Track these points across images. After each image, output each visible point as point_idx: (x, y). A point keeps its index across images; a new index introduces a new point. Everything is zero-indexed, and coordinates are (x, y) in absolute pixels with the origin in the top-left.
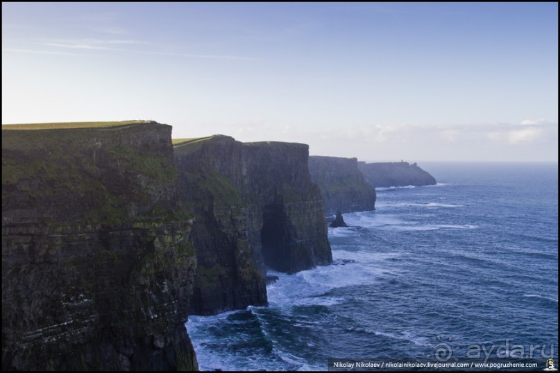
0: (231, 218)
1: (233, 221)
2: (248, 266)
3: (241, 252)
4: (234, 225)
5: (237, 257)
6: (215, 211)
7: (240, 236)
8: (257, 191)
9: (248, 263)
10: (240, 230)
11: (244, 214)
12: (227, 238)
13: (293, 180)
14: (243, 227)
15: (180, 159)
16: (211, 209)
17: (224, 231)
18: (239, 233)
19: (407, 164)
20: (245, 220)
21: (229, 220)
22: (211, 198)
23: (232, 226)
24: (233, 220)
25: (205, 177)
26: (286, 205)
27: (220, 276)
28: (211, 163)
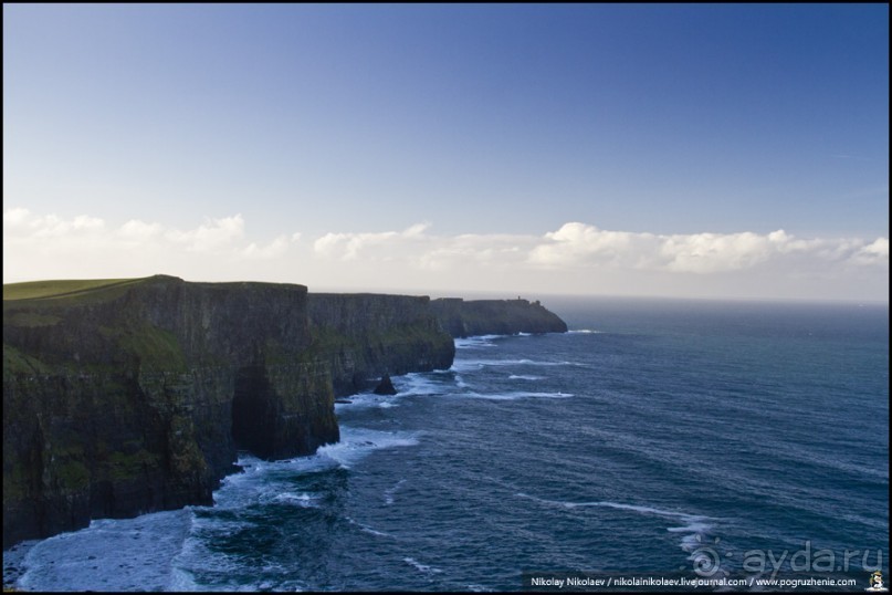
0: (165, 389)
1: (168, 393)
2: (187, 452)
3: (178, 433)
4: (169, 397)
5: (170, 440)
6: (140, 378)
7: (177, 411)
8: (228, 348)
9: (188, 448)
10: (177, 404)
11: (185, 383)
12: (158, 415)
13: (283, 333)
14: (183, 400)
15: (91, 309)
16: (136, 376)
17: (154, 405)
18: (176, 408)
19: (525, 302)
20: (185, 391)
21: (161, 391)
22: (137, 360)
23: (166, 399)
24: (166, 391)
25: (131, 333)
26: (270, 369)
27: (145, 465)
28: (141, 315)
